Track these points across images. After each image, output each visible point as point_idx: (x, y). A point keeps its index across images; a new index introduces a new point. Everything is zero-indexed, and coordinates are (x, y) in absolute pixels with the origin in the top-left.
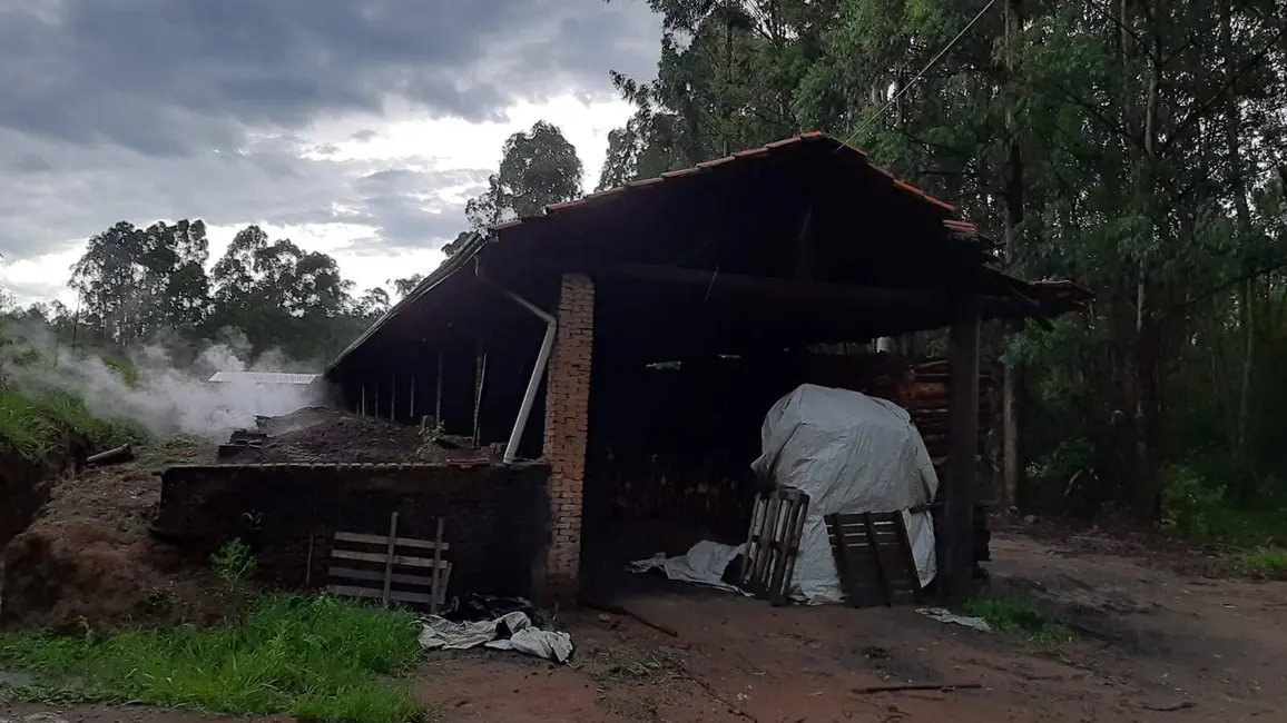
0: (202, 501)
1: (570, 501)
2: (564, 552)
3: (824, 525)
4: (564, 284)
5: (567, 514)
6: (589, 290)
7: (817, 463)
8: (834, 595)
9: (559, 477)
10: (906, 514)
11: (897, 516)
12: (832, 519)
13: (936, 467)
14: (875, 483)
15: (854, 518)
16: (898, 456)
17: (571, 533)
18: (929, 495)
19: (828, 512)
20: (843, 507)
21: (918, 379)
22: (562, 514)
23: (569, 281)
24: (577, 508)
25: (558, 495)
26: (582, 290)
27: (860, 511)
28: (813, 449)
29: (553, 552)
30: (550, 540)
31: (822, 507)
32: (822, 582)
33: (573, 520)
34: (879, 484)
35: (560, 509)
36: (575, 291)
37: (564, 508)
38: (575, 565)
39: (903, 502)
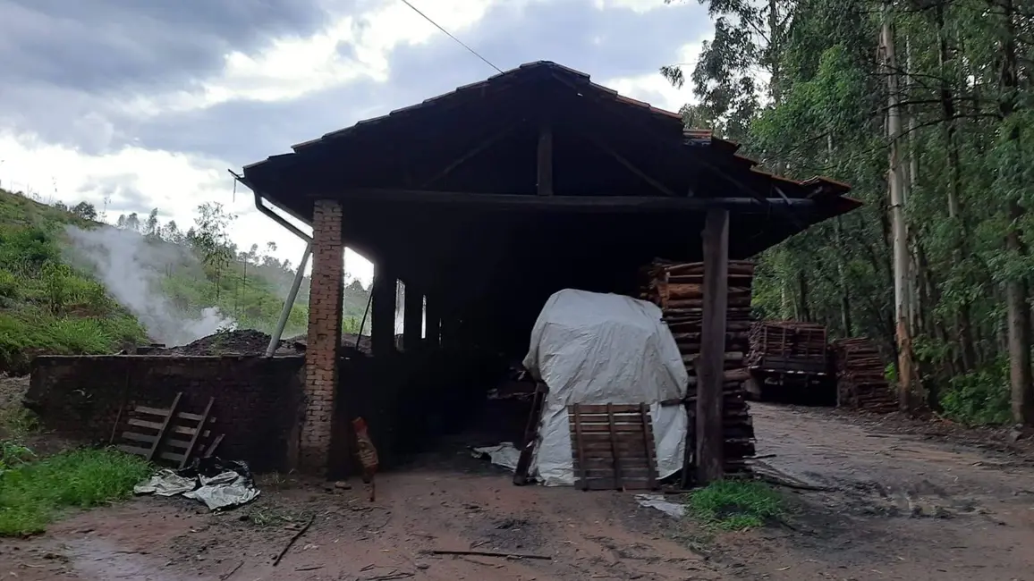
0: (55, 381)
1: (321, 387)
2: (316, 430)
3: (566, 414)
4: (316, 209)
5: (320, 398)
6: (338, 213)
7: (558, 358)
8: (570, 479)
9: (312, 367)
10: (653, 407)
11: (643, 409)
12: (575, 409)
13: (686, 364)
14: (618, 376)
15: (596, 409)
16: (641, 351)
17: (322, 413)
18: (679, 391)
19: (571, 402)
20: (587, 397)
21: (671, 281)
22: (315, 398)
23: (320, 207)
24: (328, 394)
25: (311, 382)
26: (332, 214)
27: (604, 402)
28: (556, 346)
29: (306, 429)
30: (303, 419)
31: (564, 397)
32: (560, 466)
33: (324, 403)
34: (621, 378)
35: (313, 394)
36: (325, 214)
37: (316, 393)
38: (325, 441)
39: (651, 395)
